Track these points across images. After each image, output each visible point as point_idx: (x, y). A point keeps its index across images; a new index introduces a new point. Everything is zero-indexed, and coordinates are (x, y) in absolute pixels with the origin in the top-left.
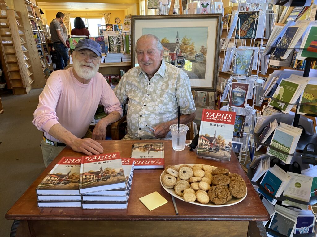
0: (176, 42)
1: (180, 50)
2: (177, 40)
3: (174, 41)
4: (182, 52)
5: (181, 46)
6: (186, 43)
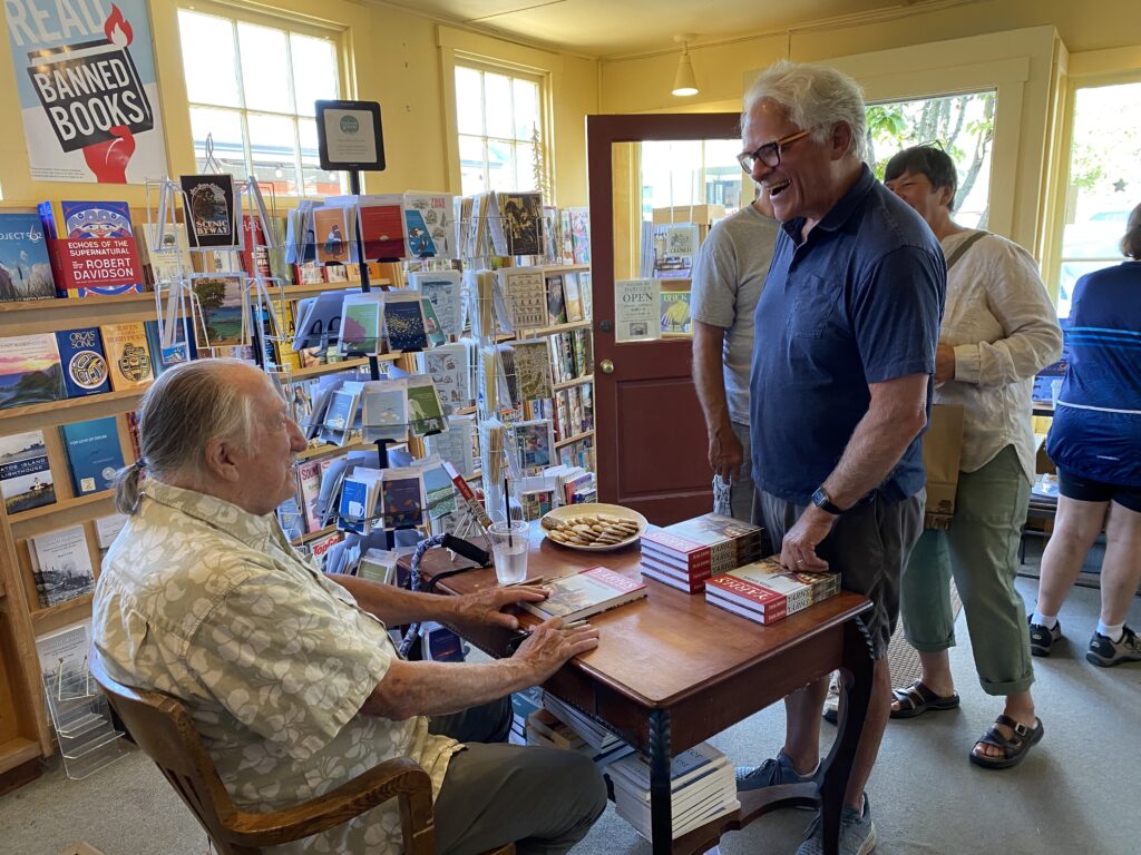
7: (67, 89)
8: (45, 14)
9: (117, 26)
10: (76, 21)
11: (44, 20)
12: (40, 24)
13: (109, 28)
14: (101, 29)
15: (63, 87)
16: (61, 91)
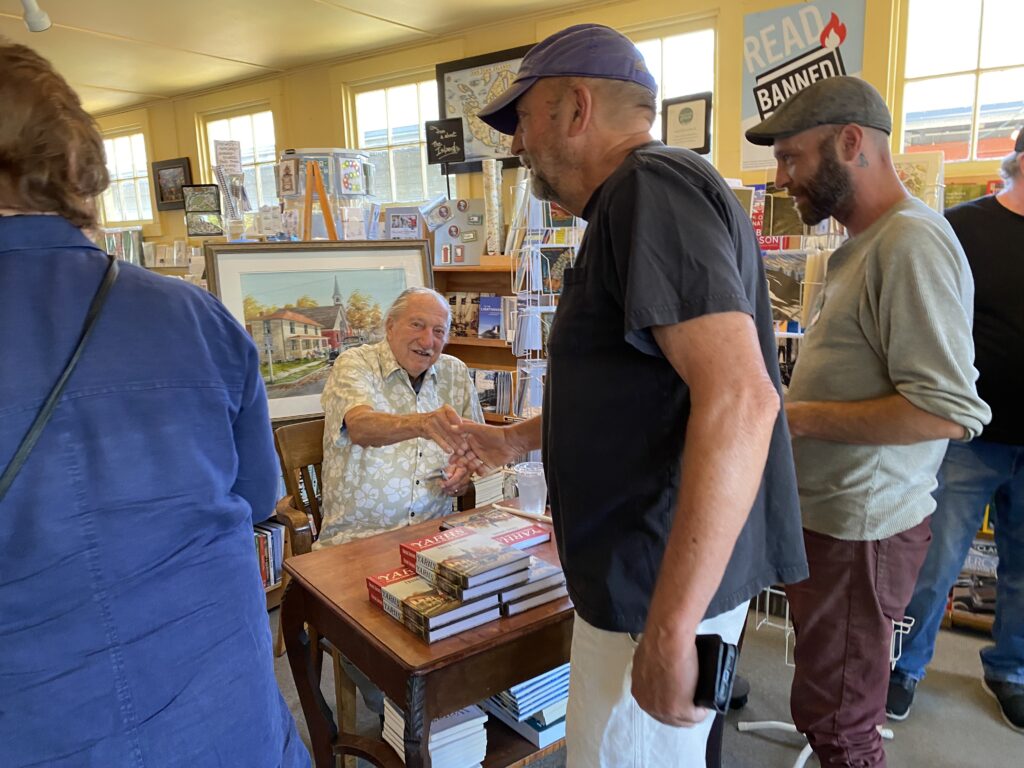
0: (337, 305)
1: (347, 323)
2: (338, 300)
3: (332, 303)
4: (353, 326)
5: (348, 313)
6: (359, 305)
7: (781, 97)
8: (774, 42)
9: (832, 31)
10: (798, 40)
11: (772, 48)
12: (769, 53)
13: (825, 34)
14: (818, 38)
15: (777, 95)
16: (776, 99)
